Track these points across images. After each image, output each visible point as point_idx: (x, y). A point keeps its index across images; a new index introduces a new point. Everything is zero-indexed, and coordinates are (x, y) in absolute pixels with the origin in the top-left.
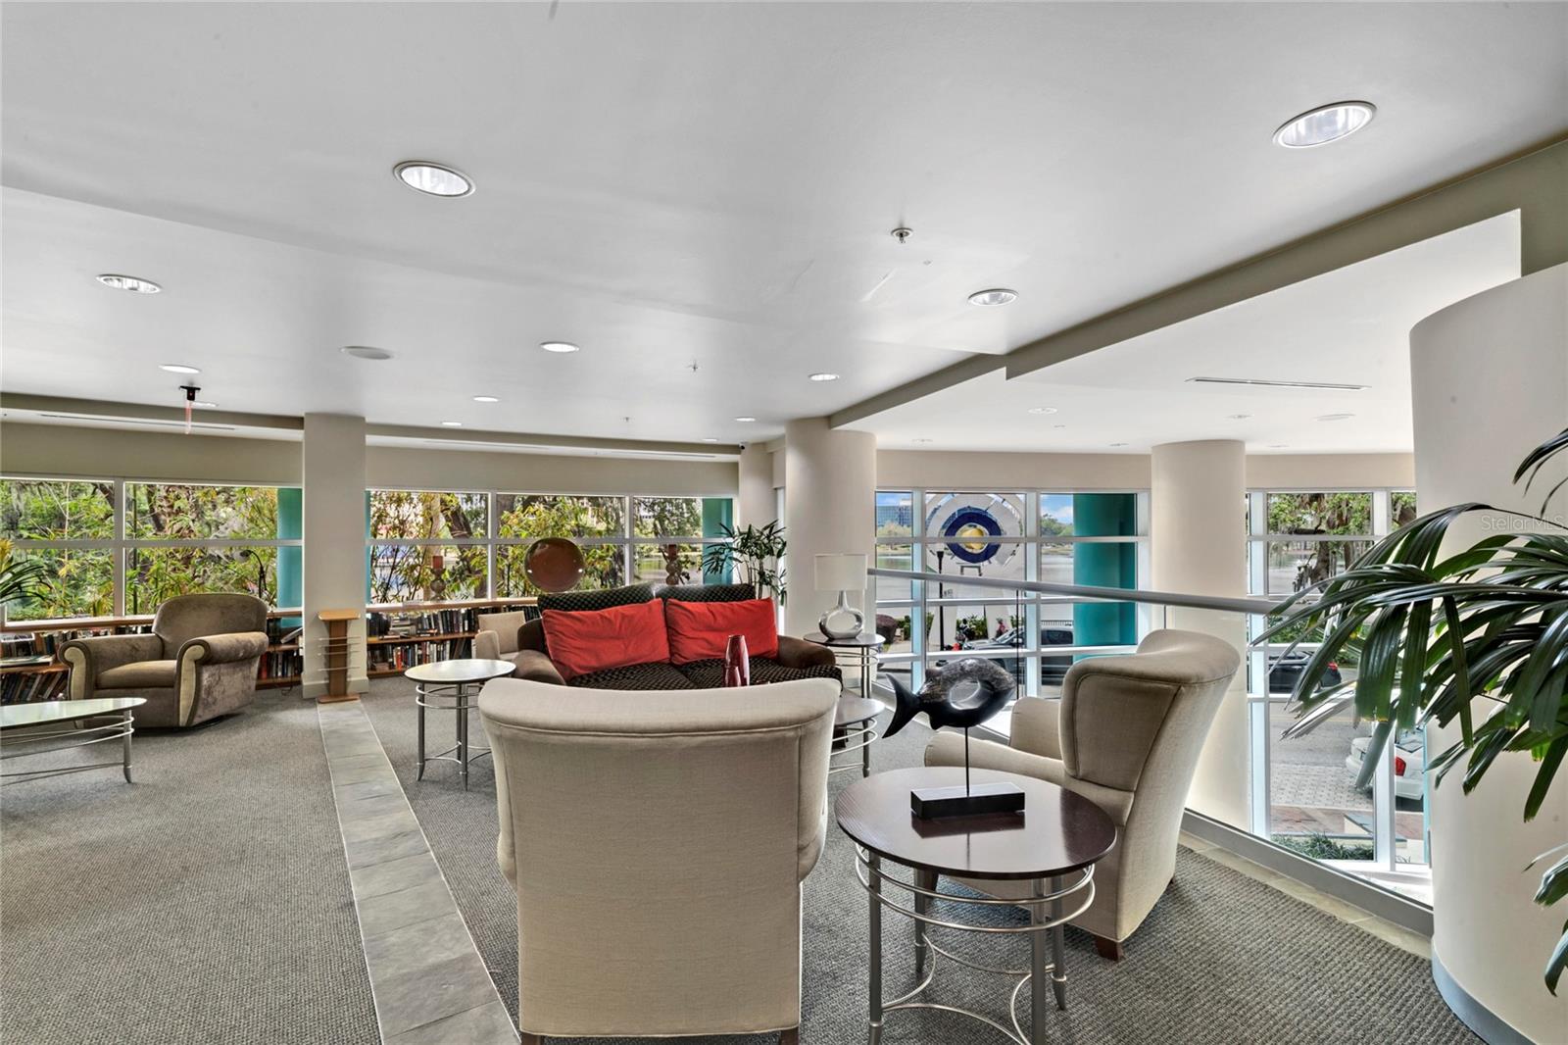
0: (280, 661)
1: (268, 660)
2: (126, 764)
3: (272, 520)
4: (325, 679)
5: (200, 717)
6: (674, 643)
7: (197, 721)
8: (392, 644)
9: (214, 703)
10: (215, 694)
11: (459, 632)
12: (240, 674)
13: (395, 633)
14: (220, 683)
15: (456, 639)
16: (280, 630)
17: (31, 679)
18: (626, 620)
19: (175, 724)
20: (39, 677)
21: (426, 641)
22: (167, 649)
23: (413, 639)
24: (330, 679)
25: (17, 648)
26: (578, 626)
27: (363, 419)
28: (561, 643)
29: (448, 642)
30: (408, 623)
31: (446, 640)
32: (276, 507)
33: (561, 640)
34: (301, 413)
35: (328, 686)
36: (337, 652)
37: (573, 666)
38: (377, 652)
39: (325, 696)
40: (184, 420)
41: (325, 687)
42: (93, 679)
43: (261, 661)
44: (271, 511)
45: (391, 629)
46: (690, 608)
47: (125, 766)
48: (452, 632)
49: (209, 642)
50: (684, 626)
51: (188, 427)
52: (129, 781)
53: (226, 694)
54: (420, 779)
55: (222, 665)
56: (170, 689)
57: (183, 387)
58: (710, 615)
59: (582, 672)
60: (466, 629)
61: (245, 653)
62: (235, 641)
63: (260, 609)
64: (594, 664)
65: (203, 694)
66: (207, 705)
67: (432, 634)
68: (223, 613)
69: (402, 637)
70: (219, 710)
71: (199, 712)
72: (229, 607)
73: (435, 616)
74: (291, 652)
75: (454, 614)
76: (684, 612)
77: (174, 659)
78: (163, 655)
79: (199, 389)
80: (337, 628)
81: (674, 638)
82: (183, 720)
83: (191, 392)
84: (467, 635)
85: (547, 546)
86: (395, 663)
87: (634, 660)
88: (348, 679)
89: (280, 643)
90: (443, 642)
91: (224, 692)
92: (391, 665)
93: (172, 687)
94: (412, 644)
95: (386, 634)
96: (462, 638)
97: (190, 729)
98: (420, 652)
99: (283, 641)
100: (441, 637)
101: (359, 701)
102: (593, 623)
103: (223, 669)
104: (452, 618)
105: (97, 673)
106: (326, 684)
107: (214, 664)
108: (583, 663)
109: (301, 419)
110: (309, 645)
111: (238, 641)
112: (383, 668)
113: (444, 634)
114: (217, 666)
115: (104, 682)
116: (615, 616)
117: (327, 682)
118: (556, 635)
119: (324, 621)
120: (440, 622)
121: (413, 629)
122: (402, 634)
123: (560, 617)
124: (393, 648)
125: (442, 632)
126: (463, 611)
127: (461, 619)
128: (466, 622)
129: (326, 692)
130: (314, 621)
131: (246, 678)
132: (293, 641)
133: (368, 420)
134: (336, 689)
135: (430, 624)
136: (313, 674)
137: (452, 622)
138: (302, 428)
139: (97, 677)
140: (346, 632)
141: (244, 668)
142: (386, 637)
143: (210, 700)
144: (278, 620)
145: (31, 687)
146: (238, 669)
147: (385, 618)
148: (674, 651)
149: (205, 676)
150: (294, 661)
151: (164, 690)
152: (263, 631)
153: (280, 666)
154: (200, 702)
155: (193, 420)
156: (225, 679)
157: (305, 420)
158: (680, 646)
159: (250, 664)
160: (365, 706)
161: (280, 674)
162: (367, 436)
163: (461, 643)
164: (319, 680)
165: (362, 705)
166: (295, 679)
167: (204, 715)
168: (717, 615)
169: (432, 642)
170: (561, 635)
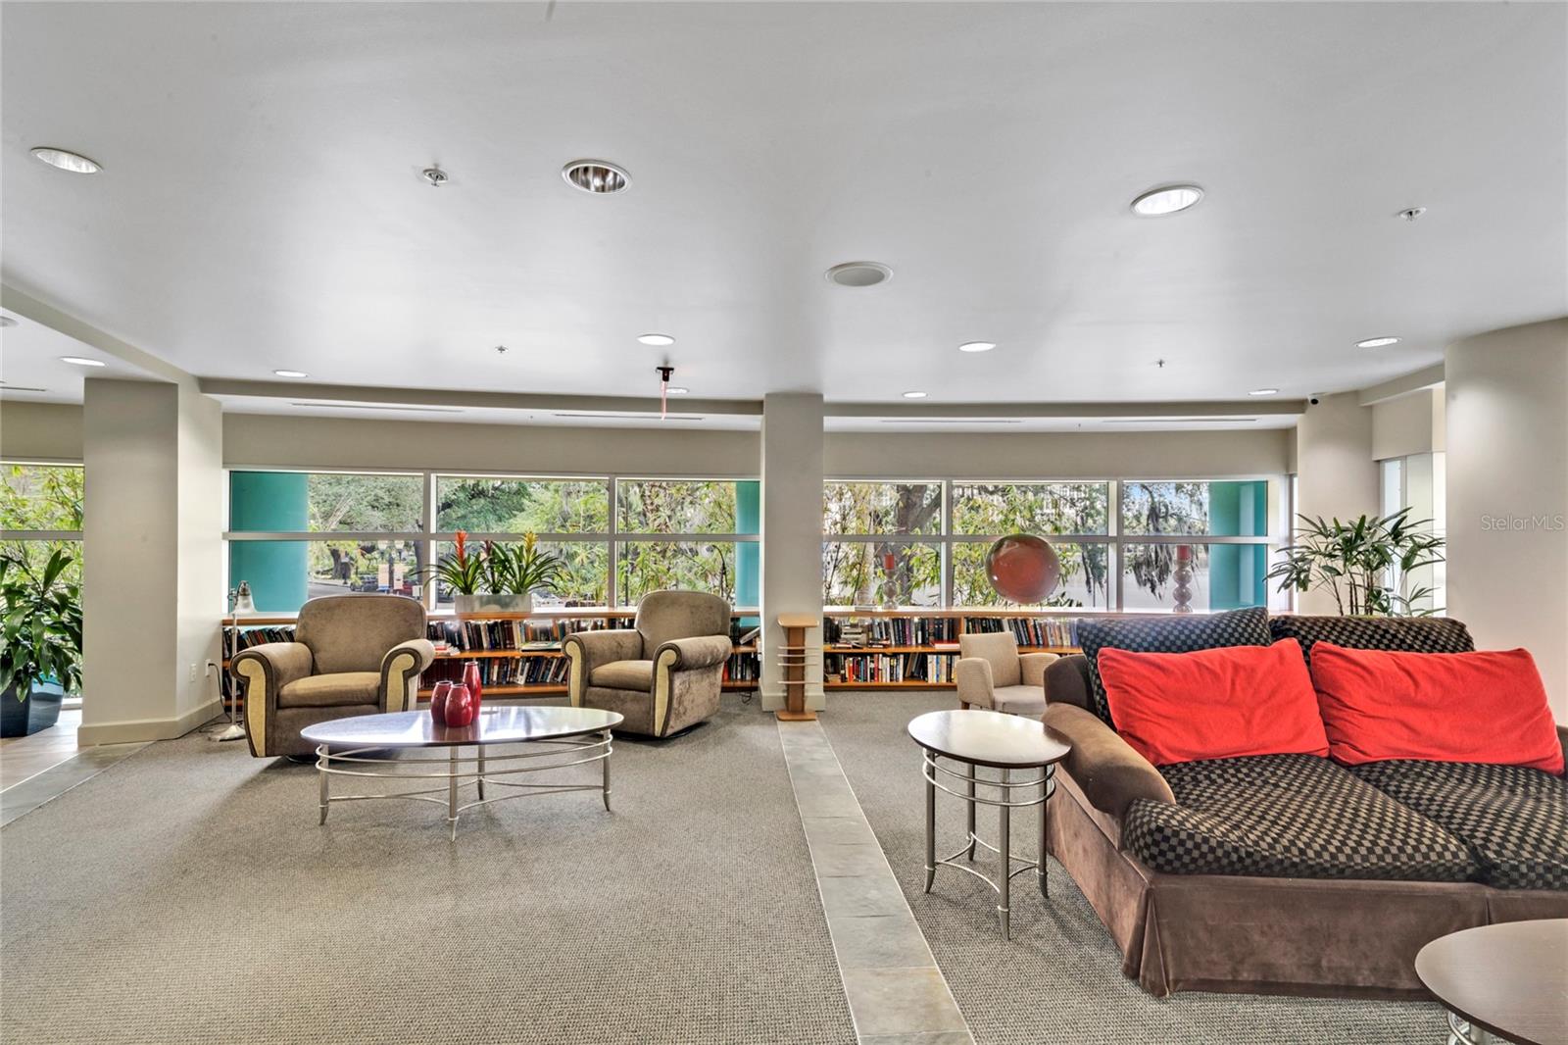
0: (739, 663)
1: (730, 664)
2: (605, 788)
3: (730, 515)
4: (784, 691)
5: (672, 727)
6: (1337, 723)
7: (669, 732)
8: (844, 654)
9: (684, 713)
10: (686, 703)
11: (911, 645)
12: (708, 681)
13: (847, 641)
14: (690, 691)
15: (909, 654)
16: (740, 630)
17: (549, 662)
18: (1242, 674)
19: (651, 731)
20: (555, 661)
21: (878, 653)
22: (646, 647)
23: (865, 650)
24: (788, 691)
25: (541, 633)
26: (1160, 679)
27: (821, 396)
28: (1138, 707)
29: (902, 656)
30: (860, 630)
31: (899, 654)
32: (735, 502)
33: (1137, 701)
34: (759, 395)
35: (786, 699)
36: (795, 663)
37: (1160, 748)
38: (832, 661)
39: (783, 710)
40: (660, 411)
41: (782, 700)
42: (587, 675)
43: (725, 666)
44: (730, 507)
45: (843, 636)
46: (1364, 662)
47: (605, 791)
48: (905, 644)
49: (680, 646)
50: (1356, 694)
51: (663, 419)
52: (608, 810)
53: (695, 703)
54: (928, 892)
55: (692, 672)
56: (647, 695)
57: (659, 368)
58: (1401, 674)
59: (1176, 759)
60: (920, 641)
61: (712, 660)
62: (702, 645)
63: (724, 608)
64: (1195, 747)
65: (675, 704)
66: (678, 715)
67: (885, 646)
68: (692, 613)
69: (854, 647)
70: (690, 720)
71: (671, 723)
72: (697, 607)
73: (886, 624)
74: (748, 654)
75: (907, 622)
76: (1352, 667)
77: (650, 659)
78: (642, 655)
79: (672, 369)
80: (795, 634)
81: (1334, 712)
82: (658, 731)
83: (666, 372)
84: (920, 649)
85: (1017, 545)
86: (847, 676)
87: (1265, 748)
88: (806, 694)
89: (739, 644)
90: (895, 655)
91: (693, 701)
92: (844, 678)
93: (649, 692)
94: (864, 655)
95: (838, 642)
96: (915, 653)
97: (662, 740)
98: (873, 665)
99: (742, 642)
100: (893, 650)
101: (817, 723)
102: (1184, 675)
103: (693, 675)
104: (904, 627)
105: (591, 669)
106: (784, 697)
107: (684, 670)
108: (1176, 743)
109: (761, 403)
110: (768, 649)
111: (705, 646)
112: (835, 680)
113: (896, 645)
114: (687, 673)
115: (595, 680)
116: (1222, 666)
117: (785, 694)
118: (1126, 692)
119: (783, 627)
120: (891, 631)
121: (863, 638)
122: (853, 643)
123: (1131, 663)
124: (845, 659)
125: (893, 643)
126: (916, 620)
127: (913, 629)
128: (920, 633)
129: (782, 706)
130: (772, 624)
131: (712, 685)
132: (750, 643)
133: (827, 398)
134: (794, 706)
135: (881, 633)
136: (771, 684)
137: (904, 632)
138: (762, 413)
139: (590, 673)
140: (804, 640)
141: (710, 675)
142: (838, 645)
143: (681, 710)
144: (738, 619)
145: (550, 670)
146: (705, 676)
147: (836, 623)
148: (1338, 736)
149: (677, 683)
150: (752, 663)
151: (642, 694)
152: (727, 635)
153: (739, 668)
154: (673, 711)
155: (667, 411)
156: (694, 687)
157: (765, 404)
158: (1350, 730)
159: (716, 669)
160: (825, 731)
161: (739, 676)
162: (825, 418)
163: (913, 660)
164: (778, 691)
165: (822, 730)
166: (754, 684)
167: (676, 726)
168: (1419, 677)
169: (885, 655)
170: (1133, 692)
